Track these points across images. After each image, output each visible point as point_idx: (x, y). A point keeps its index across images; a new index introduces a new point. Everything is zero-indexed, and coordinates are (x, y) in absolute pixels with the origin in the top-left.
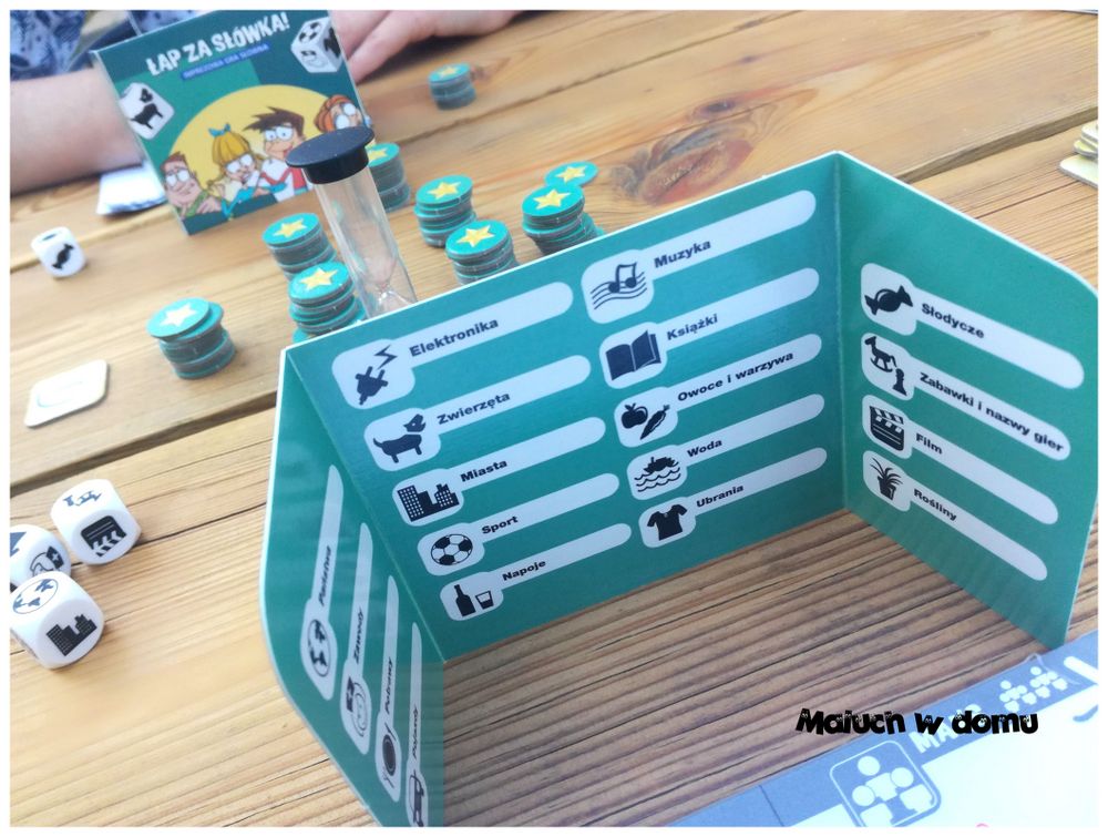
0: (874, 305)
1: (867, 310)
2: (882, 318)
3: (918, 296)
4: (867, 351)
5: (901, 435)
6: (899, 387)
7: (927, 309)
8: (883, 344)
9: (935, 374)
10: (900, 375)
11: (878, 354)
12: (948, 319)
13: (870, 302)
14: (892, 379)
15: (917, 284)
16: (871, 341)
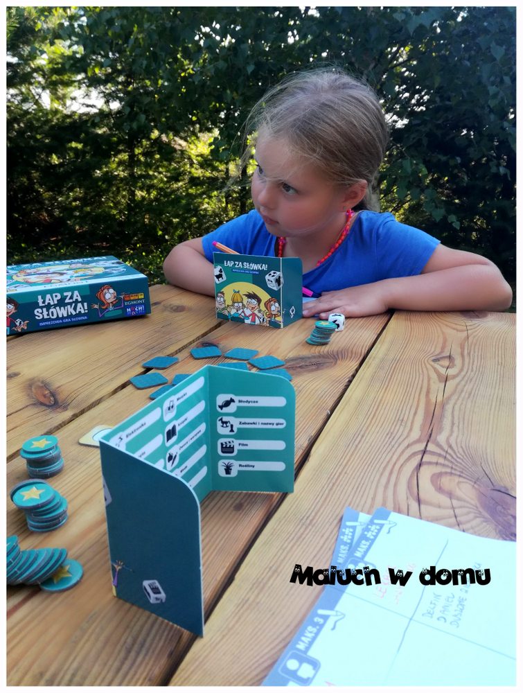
0: (221, 407)
1: (219, 409)
2: (225, 410)
3: (236, 398)
4: (219, 423)
5: (233, 448)
6: (232, 431)
7: (240, 401)
8: (225, 419)
9: (243, 420)
10: (232, 426)
11: (223, 423)
12: (247, 401)
13: (220, 407)
14: (229, 428)
15: (236, 395)
16: (221, 419)
